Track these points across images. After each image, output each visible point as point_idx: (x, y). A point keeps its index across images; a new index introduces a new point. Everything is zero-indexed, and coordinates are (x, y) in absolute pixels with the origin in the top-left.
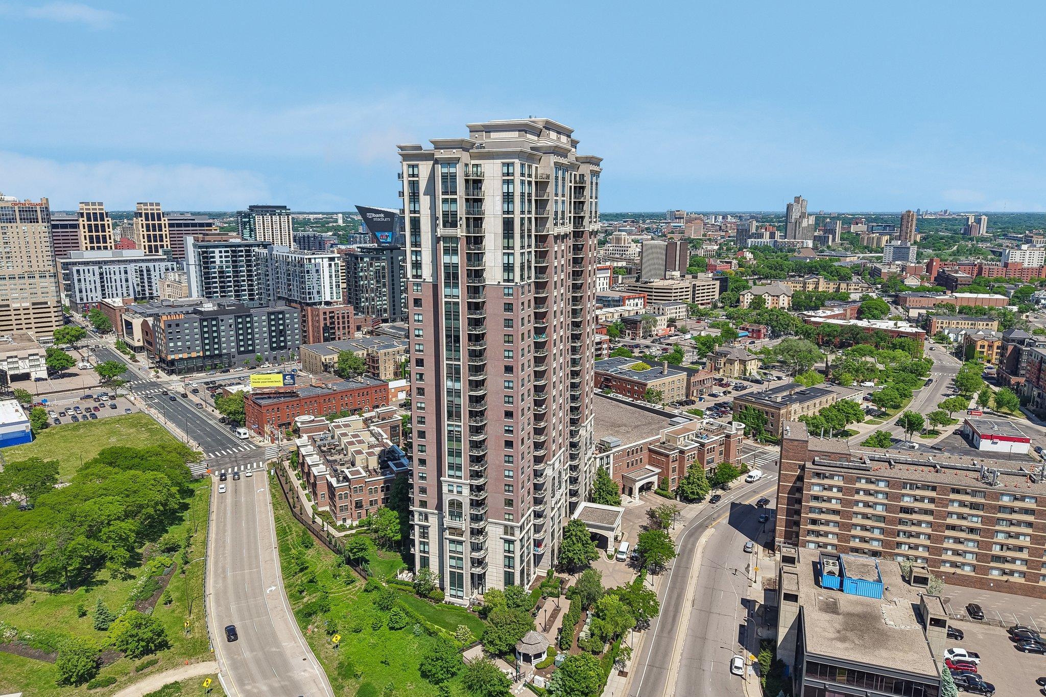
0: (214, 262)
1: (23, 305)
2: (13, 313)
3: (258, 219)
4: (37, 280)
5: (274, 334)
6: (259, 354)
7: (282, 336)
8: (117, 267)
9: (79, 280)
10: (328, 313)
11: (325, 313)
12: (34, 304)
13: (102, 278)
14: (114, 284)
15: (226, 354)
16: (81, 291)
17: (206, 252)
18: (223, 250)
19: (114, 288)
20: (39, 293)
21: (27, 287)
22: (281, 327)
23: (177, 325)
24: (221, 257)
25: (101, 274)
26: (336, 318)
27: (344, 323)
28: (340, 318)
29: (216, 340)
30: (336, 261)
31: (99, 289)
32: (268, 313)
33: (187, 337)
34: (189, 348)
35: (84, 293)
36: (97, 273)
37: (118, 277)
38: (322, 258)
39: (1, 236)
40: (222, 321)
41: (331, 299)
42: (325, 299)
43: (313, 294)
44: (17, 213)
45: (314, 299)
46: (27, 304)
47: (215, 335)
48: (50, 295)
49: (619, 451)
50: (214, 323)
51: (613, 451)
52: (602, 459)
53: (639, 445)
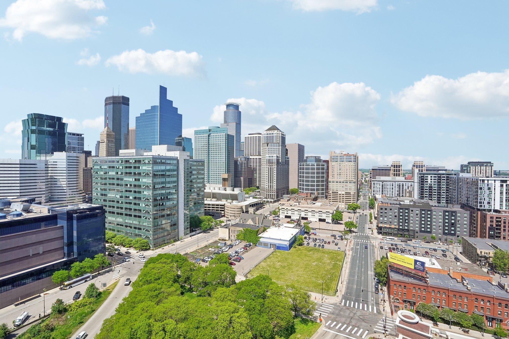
0: (428, 182)
2: (339, 195)
3: (472, 168)
4: (348, 184)
5: (447, 224)
6: (434, 235)
7: (453, 227)
8: (389, 183)
9: (374, 187)
10: (495, 218)
11: (491, 218)
12: (346, 193)
13: (382, 187)
14: (387, 190)
15: (412, 230)
16: (374, 191)
17: (423, 177)
18: (433, 176)
19: (387, 191)
20: (348, 189)
23: (386, 209)
24: (431, 179)
25: (383, 185)
28: (507, 223)
29: (407, 221)
31: (381, 191)
32: (444, 211)
33: (390, 216)
34: (391, 222)
35: (375, 192)
36: (381, 185)
37: (389, 187)
38: (495, 180)
39: (339, 166)
40: (412, 211)
41: (500, 208)
42: (494, 208)
43: (483, 204)
44: (345, 158)
45: (484, 207)
46: (344, 193)
47: (406, 218)
48: (352, 190)
50: (406, 211)
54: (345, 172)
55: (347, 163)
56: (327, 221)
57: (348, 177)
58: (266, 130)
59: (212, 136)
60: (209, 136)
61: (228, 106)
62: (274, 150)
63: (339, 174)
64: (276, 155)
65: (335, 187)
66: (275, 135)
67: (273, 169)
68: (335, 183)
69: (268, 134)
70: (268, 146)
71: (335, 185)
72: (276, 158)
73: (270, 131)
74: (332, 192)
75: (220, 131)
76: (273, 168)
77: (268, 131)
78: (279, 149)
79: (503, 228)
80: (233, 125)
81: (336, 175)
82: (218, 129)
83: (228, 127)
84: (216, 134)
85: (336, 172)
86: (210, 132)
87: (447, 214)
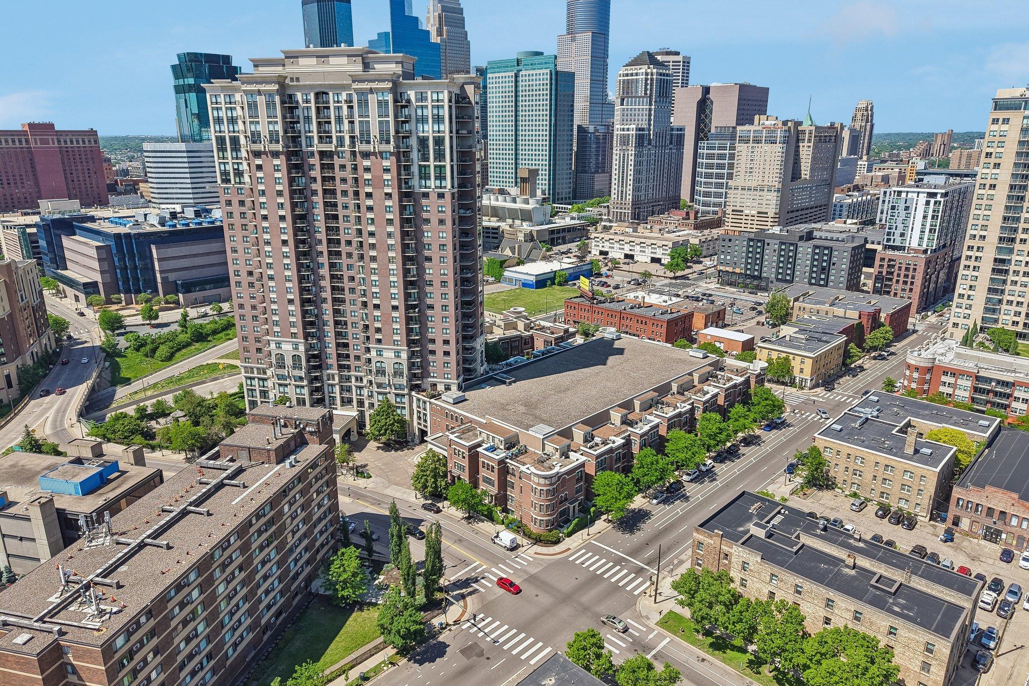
1: (752, 212)
4: (765, 193)
5: (815, 269)
7: (824, 273)
10: (887, 260)
11: (882, 259)
12: (759, 213)
15: (765, 278)
20: (764, 204)
21: (757, 198)
22: (824, 264)
23: (730, 240)
26: (896, 267)
27: (906, 276)
28: (903, 269)
29: (758, 262)
30: (939, 198)
32: (814, 246)
33: (735, 253)
34: (735, 263)
38: (918, 193)
39: (750, 154)
40: (768, 244)
41: (919, 245)
42: (909, 244)
43: (893, 236)
44: (764, 135)
45: (894, 242)
46: (754, 212)
47: (758, 256)
48: (771, 207)
49: (437, 405)
50: (759, 244)
51: (432, 400)
52: (419, 400)
53: (460, 415)
54: (762, 166)
55: (767, 147)
56: (663, 262)
57: (766, 179)
58: (627, 65)
59: (522, 76)
60: (516, 76)
62: (637, 112)
63: (749, 170)
64: (634, 126)
65: (738, 200)
66: (641, 77)
68: (739, 192)
69: (627, 75)
70: (622, 104)
71: (739, 196)
72: (635, 132)
73: (638, 67)
74: (733, 211)
75: (538, 64)
76: (628, 155)
77: (629, 68)
78: (650, 110)
79: (896, 278)
80: (585, 39)
81: (742, 174)
82: (538, 57)
83: (574, 44)
84: (531, 72)
85: (743, 166)
86: (518, 65)
87: (817, 251)
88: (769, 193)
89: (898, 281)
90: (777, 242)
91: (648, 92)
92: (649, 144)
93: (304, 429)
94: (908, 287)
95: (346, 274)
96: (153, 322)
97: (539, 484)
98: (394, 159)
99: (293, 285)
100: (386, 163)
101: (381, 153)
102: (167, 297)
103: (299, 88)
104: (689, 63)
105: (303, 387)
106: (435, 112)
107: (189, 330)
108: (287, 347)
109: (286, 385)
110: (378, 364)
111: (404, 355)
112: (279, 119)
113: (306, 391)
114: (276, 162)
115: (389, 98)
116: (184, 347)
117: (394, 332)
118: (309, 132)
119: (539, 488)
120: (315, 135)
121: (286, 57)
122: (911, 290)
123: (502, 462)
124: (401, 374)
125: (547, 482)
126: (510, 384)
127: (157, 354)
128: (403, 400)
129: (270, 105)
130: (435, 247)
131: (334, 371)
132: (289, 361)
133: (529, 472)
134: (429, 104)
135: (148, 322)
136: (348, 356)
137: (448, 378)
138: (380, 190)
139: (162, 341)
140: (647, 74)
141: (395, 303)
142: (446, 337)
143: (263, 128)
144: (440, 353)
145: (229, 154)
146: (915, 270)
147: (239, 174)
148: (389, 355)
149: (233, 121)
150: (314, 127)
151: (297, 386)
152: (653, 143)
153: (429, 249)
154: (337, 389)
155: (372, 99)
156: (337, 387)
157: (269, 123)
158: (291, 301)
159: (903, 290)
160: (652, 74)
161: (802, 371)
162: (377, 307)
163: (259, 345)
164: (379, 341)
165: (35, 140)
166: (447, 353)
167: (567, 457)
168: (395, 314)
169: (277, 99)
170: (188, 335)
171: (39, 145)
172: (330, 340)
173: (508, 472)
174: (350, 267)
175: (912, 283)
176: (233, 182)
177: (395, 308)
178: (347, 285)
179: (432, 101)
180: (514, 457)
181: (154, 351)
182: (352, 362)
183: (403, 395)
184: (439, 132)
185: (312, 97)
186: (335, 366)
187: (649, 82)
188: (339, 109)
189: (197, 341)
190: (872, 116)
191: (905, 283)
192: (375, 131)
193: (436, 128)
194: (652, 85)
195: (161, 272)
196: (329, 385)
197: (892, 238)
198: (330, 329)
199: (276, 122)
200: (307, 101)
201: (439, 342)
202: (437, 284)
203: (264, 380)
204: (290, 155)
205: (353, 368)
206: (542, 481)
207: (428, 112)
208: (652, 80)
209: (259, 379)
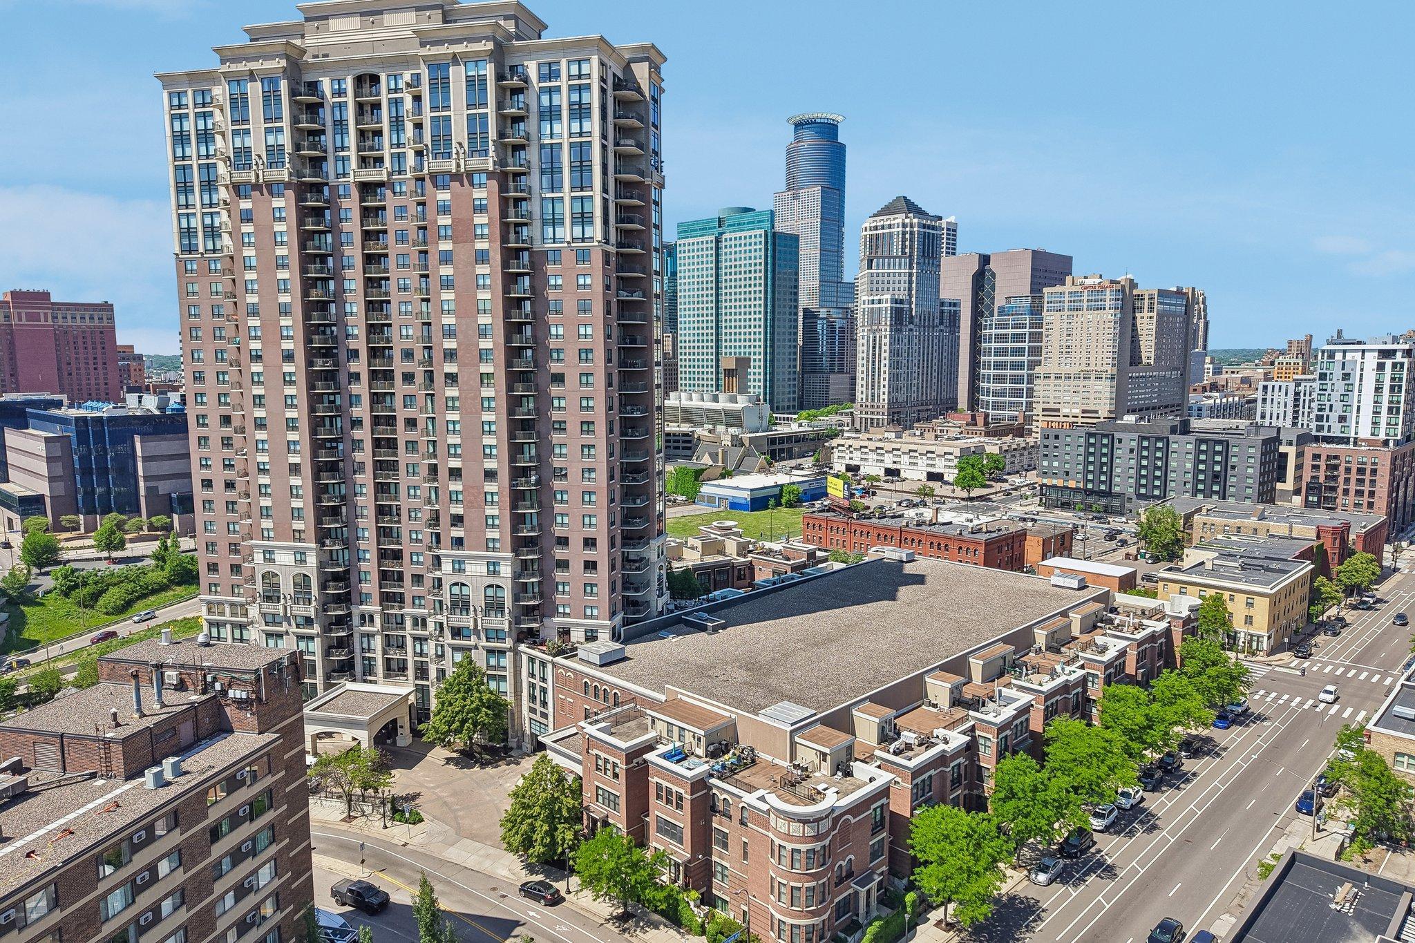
1: (1073, 411)
2: (1062, 419)
4: (1092, 382)
5: (1201, 477)
7: (1218, 483)
10: (1324, 457)
11: (1316, 457)
12: (1084, 411)
15: (1116, 494)
20: (1092, 398)
21: (1081, 389)
22: (1217, 468)
23: (1057, 437)
26: (1342, 469)
27: (1360, 482)
28: (1354, 471)
29: (1105, 469)
30: (1399, 358)
32: (1197, 440)
33: (1067, 457)
34: (1067, 473)
38: (1363, 351)
39: (1065, 326)
40: (1120, 441)
41: (1373, 434)
42: (1356, 433)
43: (1327, 421)
44: (1085, 298)
45: (1329, 431)
46: (1077, 411)
47: (1104, 460)
48: (1102, 402)
49: (567, 668)
50: (1105, 441)
51: (559, 660)
52: (532, 660)
53: (614, 686)
54: (1084, 342)
55: (1091, 315)
56: (946, 478)
57: (1092, 361)
58: (875, 216)
59: (726, 240)
60: (718, 241)
61: (799, 126)
62: (891, 278)
63: (1065, 350)
64: (889, 297)
65: (1052, 394)
66: (896, 229)
67: (880, 340)
68: (1052, 381)
69: (876, 228)
70: (870, 267)
71: (1052, 388)
72: (889, 305)
73: (892, 217)
74: (1044, 410)
75: (748, 223)
76: (880, 337)
77: (878, 218)
78: (910, 275)
79: (1342, 487)
80: (813, 195)
81: (1055, 355)
82: (748, 214)
83: (796, 202)
84: (738, 235)
85: (1056, 344)
86: (720, 226)
87: (1204, 447)
88: (1098, 382)
89: (1346, 492)
90: (1135, 436)
91: (907, 250)
92: (911, 322)
93: (224, 693)
94: (1365, 499)
95: (402, 414)
96: (115, 554)
97: (788, 837)
98: (494, 185)
99: (300, 436)
100: (479, 194)
101: (470, 175)
102: (153, 519)
103: (324, 68)
104: (955, 230)
105: (311, 638)
106: (575, 97)
107: (167, 567)
108: (284, 559)
109: (279, 636)
110: (456, 590)
111: (506, 570)
112: (286, 123)
113: (316, 646)
114: (278, 203)
115: (489, 70)
116: (154, 592)
117: (488, 522)
118: (343, 149)
119: (789, 846)
120: (353, 154)
121: (307, 20)
122: (1371, 505)
123: (700, 785)
124: (500, 608)
125: (809, 832)
126: (715, 630)
127: (101, 601)
128: (503, 662)
129: (270, 98)
130: (570, 355)
131: (373, 607)
132: (287, 588)
133: (765, 807)
134: (563, 83)
135: (105, 554)
136: (400, 577)
137: (592, 617)
138: (468, 246)
139: (116, 580)
140: (904, 225)
141: (490, 465)
142: (590, 533)
143: (256, 142)
144: (577, 566)
145: (196, 198)
146: (1374, 472)
147: (212, 232)
148: (476, 569)
149: (206, 137)
150: (351, 140)
151: (300, 637)
152: (916, 321)
153: (558, 360)
154: (378, 643)
155: (457, 76)
156: (378, 638)
157: (267, 131)
158: (295, 469)
159: (1356, 505)
160: (912, 226)
161: (1249, 620)
162: (455, 473)
163: (236, 559)
164: (459, 542)
165: (19, 314)
166: (590, 566)
167: (848, 774)
168: (491, 487)
169: (284, 86)
170: (166, 573)
171: (24, 322)
172: (368, 543)
173: (713, 809)
174: (409, 400)
175: (1372, 494)
176: (201, 250)
177: (490, 475)
178: (402, 435)
179: (570, 77)
180: (727, 773)
181: (96, 596)
182: (408, 589)
183: (502, 652)
184: (581, 134)
185: (349, 85)
186: (376, 597)
187: (908, 236)
188: (397, 103)
189: (179, 584)
190: (1205, 310)
191: (1359, 493)
192: (459, 133)
193: (575, 127)
194: (912, 240)
195: (146, 479)
196: (363, 635)
197: (1326, 425)
198: (367, 524)
199: (280, 130)
200: (340, 93)
201: (576, 542)
202: (573, 426)
203: (242, 627)
204: (303, 190)
205: (408, 599)
206: (797, 829)
207: (562, 100)
208: (912, 233)
209: (234, 625)
